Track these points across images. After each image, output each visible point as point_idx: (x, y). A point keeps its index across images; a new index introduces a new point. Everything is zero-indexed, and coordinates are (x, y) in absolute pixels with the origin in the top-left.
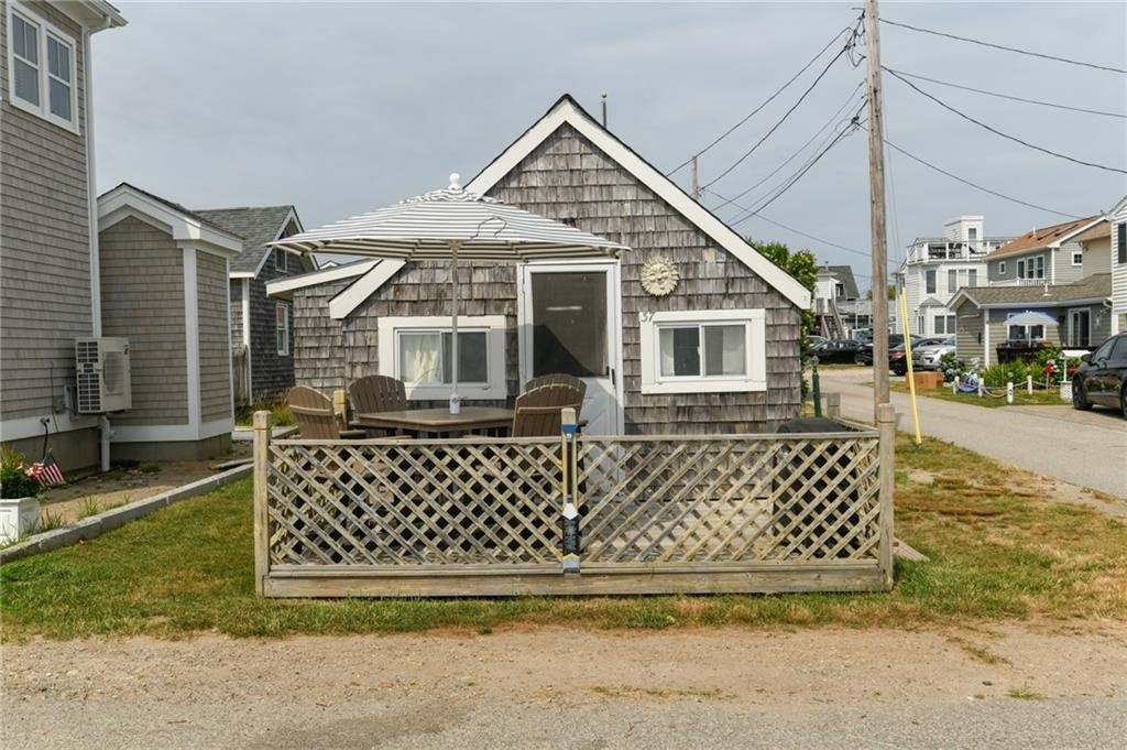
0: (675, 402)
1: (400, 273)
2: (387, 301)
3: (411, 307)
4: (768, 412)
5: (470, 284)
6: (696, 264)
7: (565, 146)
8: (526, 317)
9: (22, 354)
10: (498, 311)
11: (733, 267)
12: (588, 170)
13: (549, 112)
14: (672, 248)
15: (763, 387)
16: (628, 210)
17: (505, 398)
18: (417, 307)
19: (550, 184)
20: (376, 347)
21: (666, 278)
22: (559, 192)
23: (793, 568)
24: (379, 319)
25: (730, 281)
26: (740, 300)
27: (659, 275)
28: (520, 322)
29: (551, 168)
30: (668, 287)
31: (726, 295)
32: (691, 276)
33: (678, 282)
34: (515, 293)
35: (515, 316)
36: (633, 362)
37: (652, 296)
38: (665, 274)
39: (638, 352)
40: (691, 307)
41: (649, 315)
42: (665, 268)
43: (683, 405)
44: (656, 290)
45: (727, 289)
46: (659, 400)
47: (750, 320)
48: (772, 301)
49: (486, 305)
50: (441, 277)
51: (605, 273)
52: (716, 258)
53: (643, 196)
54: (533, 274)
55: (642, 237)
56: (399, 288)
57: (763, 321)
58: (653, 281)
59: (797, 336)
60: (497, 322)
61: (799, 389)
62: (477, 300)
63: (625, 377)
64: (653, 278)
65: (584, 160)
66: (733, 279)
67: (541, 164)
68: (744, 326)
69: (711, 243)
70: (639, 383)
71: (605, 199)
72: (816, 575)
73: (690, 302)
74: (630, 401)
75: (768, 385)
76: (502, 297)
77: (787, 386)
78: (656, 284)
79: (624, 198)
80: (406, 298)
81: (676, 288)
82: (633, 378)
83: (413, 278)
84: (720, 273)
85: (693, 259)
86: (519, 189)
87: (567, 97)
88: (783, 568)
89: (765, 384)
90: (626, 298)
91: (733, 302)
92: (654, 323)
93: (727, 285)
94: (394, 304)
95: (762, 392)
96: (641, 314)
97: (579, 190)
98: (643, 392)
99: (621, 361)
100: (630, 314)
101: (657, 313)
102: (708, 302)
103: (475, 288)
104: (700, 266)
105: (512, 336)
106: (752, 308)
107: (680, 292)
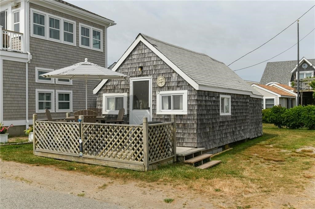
0: (164, 117)
1: (107, 82)
2: (104, 89)
3: (109, 91)
4: (188, 121)
5: (121, 85)
6: (170, 77)
7: (141, 47)
8: (131, 93)
9: (81, 103)
10: (126, 91)
11: (180, 78)
12: (146, 53)
13: (136, 39)
14: (165, 73)
15: (186, 113)
16: (155, 63)
17: (126, 114)
18: (110, 91)
19: (138, 57)
20: (102, 101)
21: (163, 82)
22: (140, 59)
23: (124, 162)
24: (103, 94)
25: (179, 82)
26: (181, 88)
27: (161, 81)
28: (130, 95)
29: (138, 53)
30: (163, 84)
31: (178, 86)
32: (169, 81)
33: (166, 83)
34: (129, 87)
35: (129, 93)
36: (154, 105)
37: (159, 87)
38: (162, 81)
39: (156, 103)
40: (169, 90)
41: (159, 92)
42: (163, 79)
43: (166, 118)
44: (160, 85)
45: (178, 84)
46: (161, 116)
47: (183, 93)
48: (189, 88)
49: (123, 90)
50: (115, 83)
51: (149, 81)
52: (176, 76)
53: (158, 59)
54: (133, 82)
55: (158, 71)
56: (107, 86)
57: (187, 94)
58: (160, 83)
59: (196, 98)
60: (125, 95)
61: (196, 114)
62: (122, 89)
63: (152, 109)
64: (159, 82)
65: (145, 50)
66: (180, 81)
67: (136, 53)
68: (182, 95)
69: (174, 72)
70: (156, 112)
71: (149, 60)
72: (129, 165)
73: (169, 88)
74: (154, 116)
75: (188, 113)
76: (127, 88)
77: (193, 113)
78: (160, 84)
79: (154, 60)
80: (108, 89)
81: (165, 84)
82: (154, 110)
83: (109, 84)
84: (176, 80)
85: (170, 76)
86: (131, 59)
87: (140, 34)
88: (123, 162)
89: (187, 113)
90: (154, 88)
91: (179, 88)
92: (160, 94)
93: (178, 83)
94: (106, 90)
95: (186, 115)
96: (157, 92)
97: (144, 58)
98: (157, 114)
99: (151, 105)
100: (154, 92)
101: (161, 92)
102: (173, 88)
103: (121, 86)
104: (172, 78)
105: (128, 98)
106: (184, 90)
107: (166, 86)
